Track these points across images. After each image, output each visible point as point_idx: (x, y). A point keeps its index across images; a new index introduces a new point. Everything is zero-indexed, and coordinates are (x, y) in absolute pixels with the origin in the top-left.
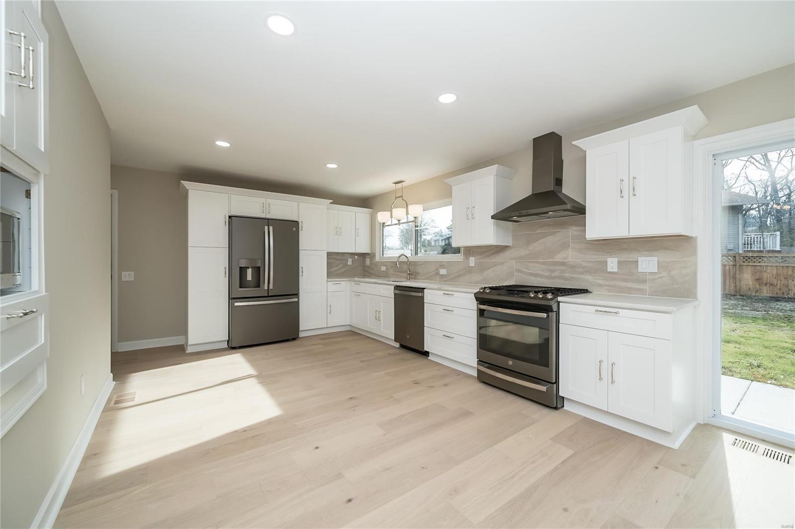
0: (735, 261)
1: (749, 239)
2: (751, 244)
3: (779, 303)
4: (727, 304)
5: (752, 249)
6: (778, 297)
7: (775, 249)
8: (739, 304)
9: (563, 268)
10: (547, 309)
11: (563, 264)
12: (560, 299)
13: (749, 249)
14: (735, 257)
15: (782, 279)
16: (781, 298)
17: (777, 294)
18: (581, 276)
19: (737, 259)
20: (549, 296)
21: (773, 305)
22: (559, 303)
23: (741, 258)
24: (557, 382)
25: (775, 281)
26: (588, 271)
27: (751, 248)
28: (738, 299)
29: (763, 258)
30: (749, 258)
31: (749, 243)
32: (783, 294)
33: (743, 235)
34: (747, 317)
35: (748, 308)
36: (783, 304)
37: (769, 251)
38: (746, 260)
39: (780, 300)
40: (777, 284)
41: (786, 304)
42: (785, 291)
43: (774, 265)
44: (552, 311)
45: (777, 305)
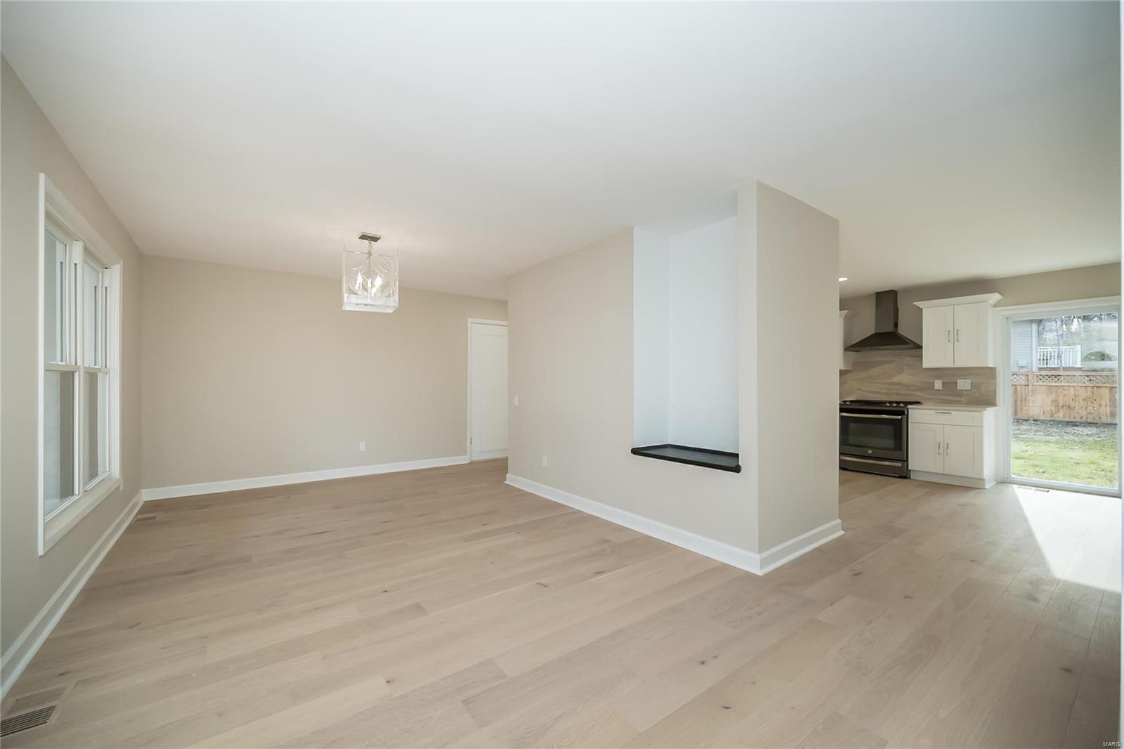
0: (1028, 380)
1: (1045, 353)
2: (1047, 360)
3: (1076, 428)
4: (1018, 429)
5: (1049, 366)
6: (1076, 422)
7: (1075, 366)
8: (1032, 429)
9: (898, 387)
10: (901, 413)
11: (900, 384)
12: (909, 406)
13: (1045, 366)
14: (1027, 375)
15: (1081, 401)
16: (1079, 422)
17: (1075, 418)
18: (913, 393)
19: (1030, 378)
20: (902, 405)
21: (1070, 429)
22: (908, 409)
23: (1035, 377)
24: (907, 461)
25: (1072, 404)
26: (920, 389)
27: (1047, 364)
28: (1030, 424)
29: (1059, 377)
30: (1043, 377)
31: (1045, 358)
32: (1082, 418)
33: (1037, 349)
34: (1040, 441)
35: (1042, 434)
36: (1080, 429)
37: (1065, 369)
38: (1040, 379)
39: (1077, 426)
40: (1075, 407)
41: (1084, 429)
42: (1083, 415)
43: (1071, 384)
44: (904, 414)
45: (1074, 429)
